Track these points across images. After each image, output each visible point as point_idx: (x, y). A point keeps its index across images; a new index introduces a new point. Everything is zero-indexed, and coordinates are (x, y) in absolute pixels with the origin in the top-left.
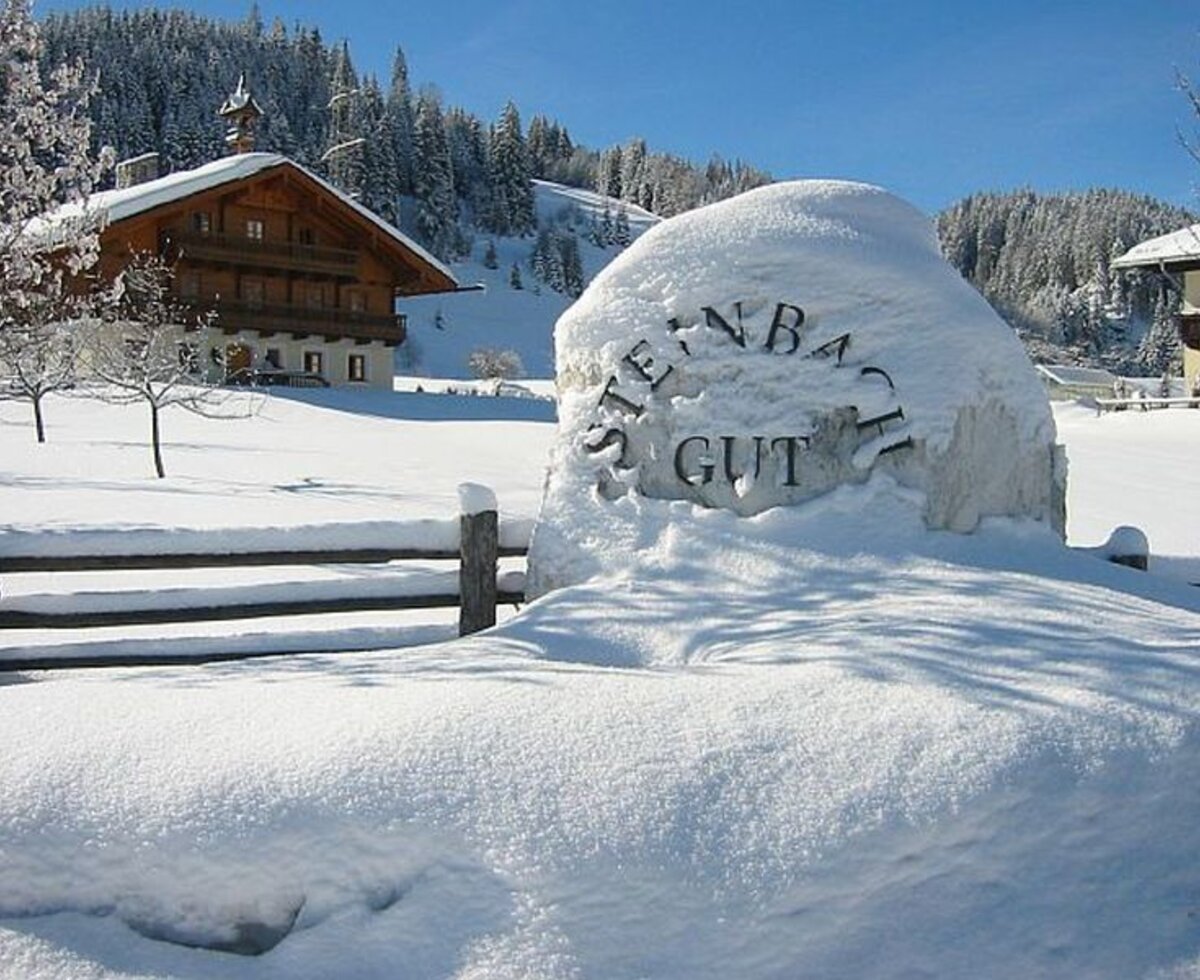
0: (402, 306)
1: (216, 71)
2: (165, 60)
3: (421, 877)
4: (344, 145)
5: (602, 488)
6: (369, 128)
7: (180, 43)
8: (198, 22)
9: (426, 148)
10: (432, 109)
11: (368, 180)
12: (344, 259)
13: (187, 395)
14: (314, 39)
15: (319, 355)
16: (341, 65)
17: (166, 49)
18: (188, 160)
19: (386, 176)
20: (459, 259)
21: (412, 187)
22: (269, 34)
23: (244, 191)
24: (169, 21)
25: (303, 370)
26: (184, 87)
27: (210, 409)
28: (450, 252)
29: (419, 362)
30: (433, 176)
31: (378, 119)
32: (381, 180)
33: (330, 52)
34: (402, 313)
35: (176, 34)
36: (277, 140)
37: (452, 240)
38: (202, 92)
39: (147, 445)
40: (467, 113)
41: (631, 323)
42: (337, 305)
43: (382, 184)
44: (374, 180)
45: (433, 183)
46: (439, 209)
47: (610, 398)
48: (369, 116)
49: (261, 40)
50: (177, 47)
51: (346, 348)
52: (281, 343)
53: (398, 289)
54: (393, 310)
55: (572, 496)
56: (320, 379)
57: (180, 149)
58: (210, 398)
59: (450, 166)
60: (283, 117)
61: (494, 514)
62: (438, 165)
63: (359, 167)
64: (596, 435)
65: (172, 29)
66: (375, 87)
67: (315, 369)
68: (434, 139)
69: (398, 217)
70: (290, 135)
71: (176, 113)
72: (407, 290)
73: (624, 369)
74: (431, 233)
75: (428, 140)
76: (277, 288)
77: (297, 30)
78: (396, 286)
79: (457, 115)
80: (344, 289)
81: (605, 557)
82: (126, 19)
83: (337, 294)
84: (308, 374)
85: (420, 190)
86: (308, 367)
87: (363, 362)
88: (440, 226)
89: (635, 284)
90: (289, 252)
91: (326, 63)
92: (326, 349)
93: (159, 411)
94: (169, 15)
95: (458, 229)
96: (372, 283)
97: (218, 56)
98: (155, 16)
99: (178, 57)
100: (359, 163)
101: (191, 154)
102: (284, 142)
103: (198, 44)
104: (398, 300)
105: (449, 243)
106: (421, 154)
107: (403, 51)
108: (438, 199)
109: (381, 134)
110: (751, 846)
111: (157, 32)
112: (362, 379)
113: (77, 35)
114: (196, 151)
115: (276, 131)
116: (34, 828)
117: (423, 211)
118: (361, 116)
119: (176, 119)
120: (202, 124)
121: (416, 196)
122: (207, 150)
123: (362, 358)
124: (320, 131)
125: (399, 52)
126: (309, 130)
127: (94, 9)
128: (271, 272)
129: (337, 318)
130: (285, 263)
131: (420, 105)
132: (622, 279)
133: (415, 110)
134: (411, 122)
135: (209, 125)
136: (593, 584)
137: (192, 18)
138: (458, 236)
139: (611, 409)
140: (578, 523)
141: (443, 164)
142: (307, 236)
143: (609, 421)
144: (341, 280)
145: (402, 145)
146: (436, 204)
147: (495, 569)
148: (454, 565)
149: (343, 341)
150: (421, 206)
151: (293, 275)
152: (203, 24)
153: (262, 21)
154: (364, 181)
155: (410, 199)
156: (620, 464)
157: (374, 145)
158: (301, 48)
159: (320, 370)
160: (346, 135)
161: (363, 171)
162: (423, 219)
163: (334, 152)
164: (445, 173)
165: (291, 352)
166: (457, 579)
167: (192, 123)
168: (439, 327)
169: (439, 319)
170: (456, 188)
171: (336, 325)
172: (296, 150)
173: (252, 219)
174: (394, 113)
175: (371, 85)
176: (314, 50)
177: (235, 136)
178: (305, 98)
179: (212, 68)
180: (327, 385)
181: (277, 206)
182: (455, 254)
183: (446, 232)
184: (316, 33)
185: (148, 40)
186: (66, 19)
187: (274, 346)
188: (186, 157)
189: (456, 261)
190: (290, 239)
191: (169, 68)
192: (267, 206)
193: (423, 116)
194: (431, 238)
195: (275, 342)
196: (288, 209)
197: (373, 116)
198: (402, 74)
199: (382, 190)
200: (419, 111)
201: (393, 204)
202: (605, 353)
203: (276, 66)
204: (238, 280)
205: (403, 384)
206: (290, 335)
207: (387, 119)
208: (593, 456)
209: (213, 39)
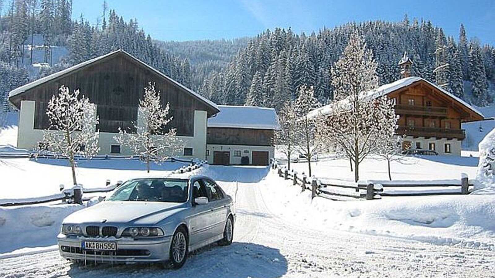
0: (463, 126)
1: (393, 41)
2: (375, 39)
3: (449, 215)
4: (442, 66)
5: (486, 174)
6: (451, 56)
7: (380, 32)
8: (386, 23)
9: (474, 62)
10: (476, 47)
11: (451, 76)
12: (442, 111)
13: (397, 158)
14: (429, 25)
15: (434, 144)
16: (439, 34)
17: (375, 35)
18: (384, 73)
19: (458, 74)
20: (489, 104)
21: (469, 77)
22: (411, 25)
23: (408, 90)
24: (376, 24)
25: (428, 149)
26: (382, 48)
27: (404, 162)
28: (485, 102)
29: (473, 145)
30: (477, 73)
31: (454, 52)
32: (456, 75)
33: (435, 29)
34: (464, 129)
35: (378, 28)
36: (416, 64)
37: (486, 97)
38: (388, 49)
39: (386, 173)
40: (491, 46)
41: (491, 145)
42: (440, 126)
43: (457, 77)
44: (454, 76)
45: (477, 76)
46: (480, 85)
47: (488, 158)
48: (451, 52)
49: (409, 28)
50: (379, 34)
51: (444, 141)
52: (421, 140)
53: (462, 120)
54: (460, 128)
55: (481, 175)
56: (435, 153)
57: (381, 70)
58: (403, 159)
59: (484, 68)
60: (418, 55)
61: (467, 178)
62: (479, 69)
63: (447, 71)
64: (485, 164)
65: (377, 27)
66: (453, 41)
67: (433, 149)
68: (477, 58)
69: (463, 89)
70: (421, 62)
71: (379, 57)
72: (466, 121)
73: (490, 153)
74: (477, 94)
75: (474, 59)
76: (419, 121)
77: (422, 21)
78: (461, 119)
79: (486, 48)
80: (442, 121)
81: (487, 185)
82: (361, 25)
83: (440, 123)
84: (430, 151)
85: (472, 79)
86: (430, 148)
87: (450, 146)
88: (480, 92)
89: (492, 138)
90: (423, 109)
91: (433, 33)
92: (436, 142)
93: (390, 162)
94: (375, 23)
95: (488, 92)
96: (452, 119)
97: (393, 35)
98: (371, 23)
99: (379, 37)
100: (447, 70)
101: (385, 71)
102: (419, 64)
103: (386, 32)
104: (462, 124)
105: (484, 98)
106: (472, 65)
107: (464, 25)
108: (479, 82)
109: (455, 58)
110: (490, 212)
111: (372, 29)
112: (449, 152)
113: (344, 33)
114: (387, 70)
115: (416, 60)
116: (402, 210)
117: (473, 86)
118: (447, 52)
119: (379, 59)
120: (389, 60)
121: (470, 81)
122: (391, 69)
123: (449, 145)
124: (432, 59)
125: (462, 25)
126: (428, 59)
127: (350, 23)
128: (417, 116)
129: (440, 131)
130: (421, 113)
131: (470, 46)
132: (490, 137)
133: (469, 47)
134: (467, 52)
135: (391, 60)
136: (484, 189)
137: (384, 23)
138: (488, 96)
139: (488, 160)
140: (482, 180)
141: (481, 68)
142: (429, 104)
143: (488, 162)
144: (441, 118)
145: (464, 62)
146: (479, 83)
147: (468, 188)
148: (460, 187)
149: (443, 139)
150: (472, 84)
151: (425, 117)
152: (387, 24)
153: (409, 20)
154: (449, 77)
155: (468, 82)
156: (489, 169)
157: (453, 63)
158: (424, 29)
159: (434, 149)
160: (442, 63)
161: (449, 73)
162: (473, 90)
163: (438, 69)
164: (482, 71)
165: (424, 143)
166: (461, 190)
167: (385, 60)
168: (481, 131)
169: (481, 128)
170: (487, 76)
171: (440, 134)
172: (423, 67)
173: (410, 99)
174: (461, 50)
175: (451, 40)
176: (429, 29)
177: (404, 72)
178: (426, 47)
179: (391, 40)
180: (437, 154)
181: (419, 94)
182: (487, 102)
183: (483, 95)
184: (429, 23)
185: (368, 32)
186: (341, 28)
187: (418, 141)
188: (383, 73)
189: (487, 105)
190: (423, 105)
191: (376, 41)
192: (415, 94)
193: (472, 50)
194: (477, 97)
195: (418, 140)
196: (422, 95)
197: (452, 52)
198: (463, 34)
199: (457, 79)
200: (470, 48)
201: (461, 84)
202: (487, 149)
203: (414, 36)
204: (406, 120)
205: (465, 154)
206: (424, 138)
207: (458, 52)
208: (485, 168)
209: (391, 30)
